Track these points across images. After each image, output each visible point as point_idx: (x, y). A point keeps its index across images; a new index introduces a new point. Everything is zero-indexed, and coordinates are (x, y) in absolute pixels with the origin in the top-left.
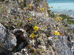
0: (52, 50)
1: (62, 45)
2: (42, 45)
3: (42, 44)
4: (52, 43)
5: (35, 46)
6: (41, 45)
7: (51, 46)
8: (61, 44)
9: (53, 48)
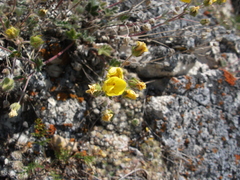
0: (158, 160)
1: (225, 143)
2: (108, 130)
3: (110, 127)
4: (164, 128)
5: (79, 130)
6: (105, 128)
7: (156, 138)
8: (226, 134)
9: (166, 154)
